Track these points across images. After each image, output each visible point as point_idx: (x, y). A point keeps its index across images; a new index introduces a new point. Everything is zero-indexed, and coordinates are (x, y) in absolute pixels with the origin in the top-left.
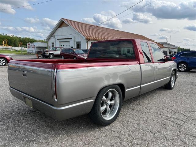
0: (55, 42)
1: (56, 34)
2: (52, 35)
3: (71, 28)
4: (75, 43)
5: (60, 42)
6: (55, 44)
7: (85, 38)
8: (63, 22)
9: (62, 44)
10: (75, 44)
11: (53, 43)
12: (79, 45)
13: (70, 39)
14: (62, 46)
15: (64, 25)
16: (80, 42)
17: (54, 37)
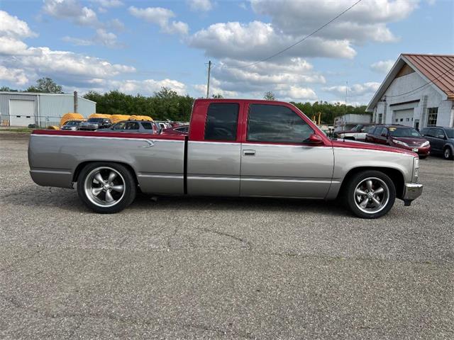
0: (385, 113)
1: (388, 94)
2: (380, 97)
3: (419, 76)
4: (424, 111)
5: (395, 111)
6: (385, 117)
7: (445, 97)
8: (406, 64)
9: (399, 116)
10: (424, 114)
11: (381, 115)
12: (433, 116)
13: (416, 103)
14: (399, 120)
15: (406, 70)
16: (437, 108)
17: (385, 101)
